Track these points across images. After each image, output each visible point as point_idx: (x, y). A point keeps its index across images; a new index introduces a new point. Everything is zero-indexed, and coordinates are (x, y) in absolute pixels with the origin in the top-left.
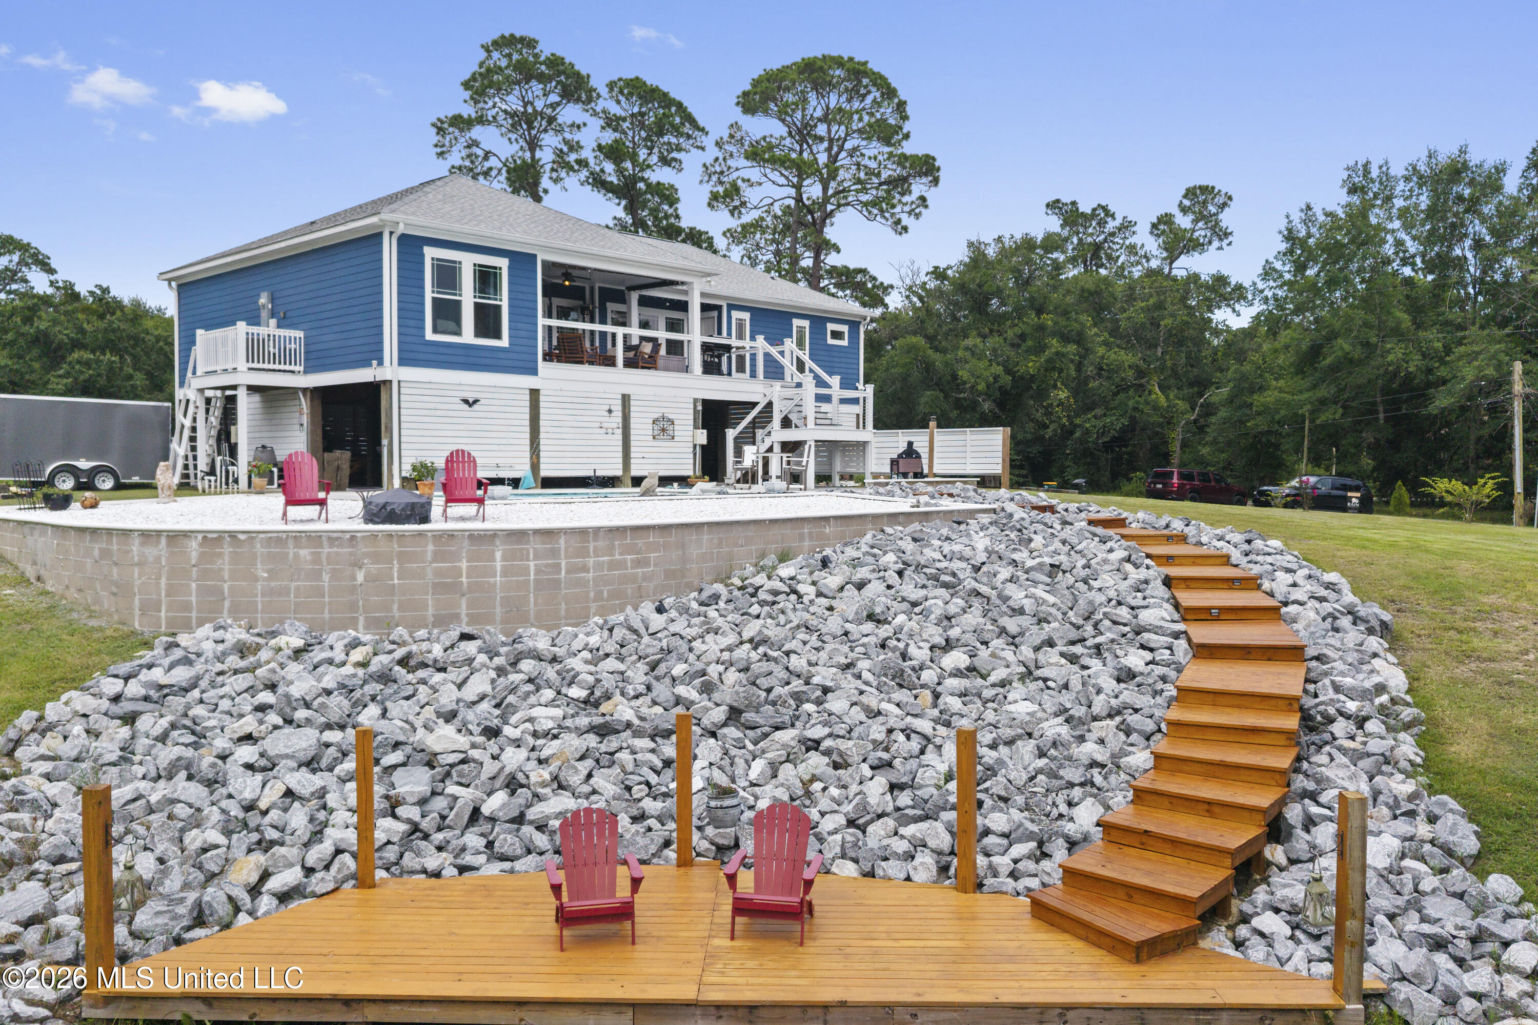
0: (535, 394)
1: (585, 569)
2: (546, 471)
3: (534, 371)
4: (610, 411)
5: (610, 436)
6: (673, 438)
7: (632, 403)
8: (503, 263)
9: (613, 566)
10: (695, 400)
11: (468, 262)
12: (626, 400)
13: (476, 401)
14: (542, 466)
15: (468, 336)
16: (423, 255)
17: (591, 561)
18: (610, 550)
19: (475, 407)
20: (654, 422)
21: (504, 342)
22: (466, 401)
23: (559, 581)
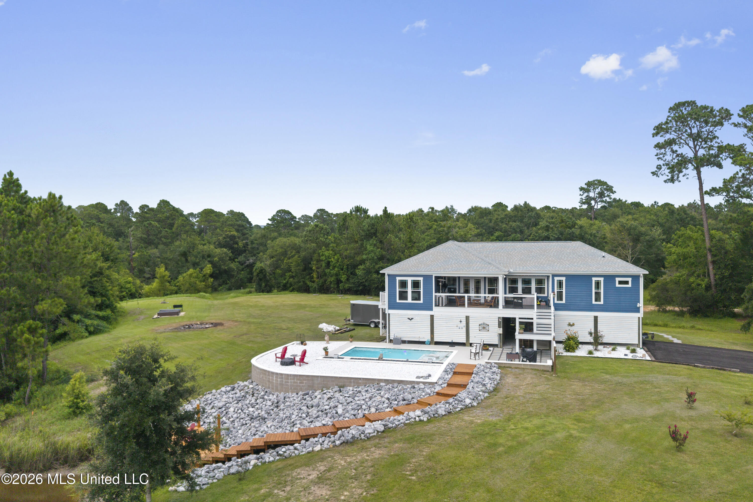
0: (432, 317)
1: (288, 382)
2: (436, 340)
3: (431, 309)
4: (461, 321)
5: (461, 330)
6: (488, 331)
7: (470, 319)
8: (421, 279)
9: (294, 382)
10: (499, 318)
11: (410, 280)
12: (467, 318)
13: (412, 319)
14: (435, 338)
15: (410, 300)
16: (396, 279)
17: (289, 381)
18: (294, 379)
19: (412, 320)
20: (479, 325)
21: (421, 301)
22: (409, 319)
23: (283, 384)
